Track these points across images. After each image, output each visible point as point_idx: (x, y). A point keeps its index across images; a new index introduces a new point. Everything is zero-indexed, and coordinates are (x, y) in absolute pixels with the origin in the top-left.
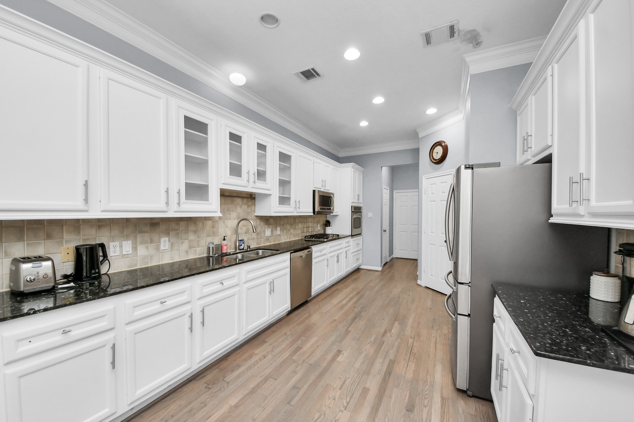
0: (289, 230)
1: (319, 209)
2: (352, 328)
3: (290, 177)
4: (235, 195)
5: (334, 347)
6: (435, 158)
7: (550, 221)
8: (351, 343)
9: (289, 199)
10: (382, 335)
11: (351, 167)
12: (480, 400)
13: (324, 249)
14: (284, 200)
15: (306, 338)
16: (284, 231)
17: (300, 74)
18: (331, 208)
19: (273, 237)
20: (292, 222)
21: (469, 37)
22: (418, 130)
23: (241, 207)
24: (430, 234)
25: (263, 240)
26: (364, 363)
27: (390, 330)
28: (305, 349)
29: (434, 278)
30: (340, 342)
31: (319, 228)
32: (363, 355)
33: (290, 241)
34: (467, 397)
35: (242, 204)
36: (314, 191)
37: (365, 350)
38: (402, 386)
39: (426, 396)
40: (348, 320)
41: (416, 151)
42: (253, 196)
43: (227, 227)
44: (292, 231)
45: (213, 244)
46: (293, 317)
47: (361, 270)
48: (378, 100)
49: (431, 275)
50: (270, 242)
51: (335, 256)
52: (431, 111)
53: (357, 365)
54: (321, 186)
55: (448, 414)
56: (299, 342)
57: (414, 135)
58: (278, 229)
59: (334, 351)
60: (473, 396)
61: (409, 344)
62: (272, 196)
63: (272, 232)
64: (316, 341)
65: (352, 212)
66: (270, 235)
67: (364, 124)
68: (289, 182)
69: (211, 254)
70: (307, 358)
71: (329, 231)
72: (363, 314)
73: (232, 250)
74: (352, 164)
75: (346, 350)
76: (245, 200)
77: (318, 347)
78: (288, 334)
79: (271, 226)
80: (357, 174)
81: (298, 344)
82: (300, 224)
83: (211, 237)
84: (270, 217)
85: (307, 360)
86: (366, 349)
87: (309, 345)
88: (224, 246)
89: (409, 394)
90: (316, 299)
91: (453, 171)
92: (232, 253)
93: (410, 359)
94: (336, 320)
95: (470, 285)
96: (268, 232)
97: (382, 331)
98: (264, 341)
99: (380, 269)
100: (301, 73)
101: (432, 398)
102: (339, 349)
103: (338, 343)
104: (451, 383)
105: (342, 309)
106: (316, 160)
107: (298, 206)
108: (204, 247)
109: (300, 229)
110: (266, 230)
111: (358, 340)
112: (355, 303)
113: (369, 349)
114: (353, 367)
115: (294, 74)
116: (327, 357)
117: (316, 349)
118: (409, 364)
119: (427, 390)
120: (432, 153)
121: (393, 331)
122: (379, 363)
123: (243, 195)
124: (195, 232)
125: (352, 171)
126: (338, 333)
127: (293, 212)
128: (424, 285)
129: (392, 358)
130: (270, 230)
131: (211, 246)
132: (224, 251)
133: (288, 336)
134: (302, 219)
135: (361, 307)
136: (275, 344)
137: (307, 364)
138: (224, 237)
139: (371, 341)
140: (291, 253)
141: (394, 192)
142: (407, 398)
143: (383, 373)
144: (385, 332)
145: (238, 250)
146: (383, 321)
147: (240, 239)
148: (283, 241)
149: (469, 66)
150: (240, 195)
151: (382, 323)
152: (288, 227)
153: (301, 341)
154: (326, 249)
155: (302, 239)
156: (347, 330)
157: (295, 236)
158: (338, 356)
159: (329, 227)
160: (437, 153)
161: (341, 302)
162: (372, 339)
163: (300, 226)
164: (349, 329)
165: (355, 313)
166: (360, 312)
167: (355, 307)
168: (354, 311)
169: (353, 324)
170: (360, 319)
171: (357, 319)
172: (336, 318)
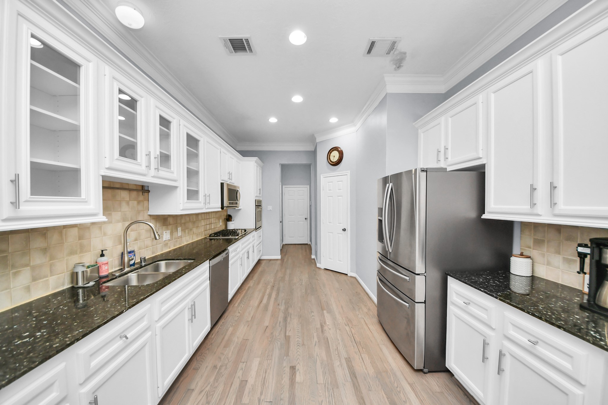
0: (191, 230)
1: (228, 204)
2: (289, 331)
3: (198, 167)
4: (118, 186)
5: (285, 364)
6: (332, 161)
7: (482, 217)
8: (298, 351)
9: (197, 192)
10: (321, 330)
11: (254, 162)
12: (434, 374)
13: (237, 248)
14: (192, 194)
15: (245, 363)
16: (185, 231)
17: (229, 41)
18: (237, 202)
19: (173, 240)
20: (195, 220)
21: (398, 58)
22: (315, 135)
23: (128, 203)
24: (328, 224)
25: (159, 246)
26: (326, 373)
27: (325, 323)
28: (251, 381)
29: (342, 263)
30: (287, 355)
31: (221, 224)
32: (318, 363)
33: (192, 242)
34: (424, 374)
35: (130, 200)
36: (222, 184)
37: (317, 356)
38: (373, 386)
39: (398, 389)
40: (280, 322)
41: (313, 154)
42: (146, 189)
43: (105, 234)
44: (195, 230)
45: (83, 266)
46: (214, 337)
47: (262, 261)
48: (297, 99)
49: (329, 259)
50: (170, 248)
51: (246, 253)
52: (334, 120)
53: (321, 379)
54: (227, 179)
55: (425, 401)
56: (239, 373)
57: (312, 139)
58: (179, 229)
59: (287, 370)
60: (429, 372)
61: (349, 333)
62: (178, 189)
63: (172, 234)
64: (260, 364)
65: (256, 206)
66: (169, 239)
67: (273, 120)
68: (197, 173)
69: (80, 284)
70: (261, 394)
71: (231, 226)
72: (291, 310)
73: (115, 268)
74: (255, 159)
75: (299, 363)
76: (134, 194)
77: (266, 372)
78: (218, 367)
79: (170, 227)
80: (258, 168)
81: (239, 377)
82: (202, 221)
83: (77, 254)
84: (169, 216)
85: (262, 397)
86: (317, 353)
87: (253, 373)
88: (103, 266)
89: (385, 394)
90: (232, 306)
91: (348, 173)
92: (117, 274)
93: (360, 351)
94: (267, 326)
95: (425, 275)
96: (166, 236)
97: (319, 326)
98: (189, 390)
99: (279, 257)
100: (229, 39)
101: (404, 389)
102: (291, 365)
103: (285, 357)
104: (404, 365)
105: (267, 310)
106: (223, 150)
107: (207, 201)
108: (64, 274)
109: (203, 227)
110: (164, 232)
111: (303, 345)
112: (276, 299)
113: (320, 353)
114: (317, 383)
115: (220, 38)
116: (283, 382)
117: (265, 376)
118: (362, 357)
119: (394, 381)
120: (330, 156)
121: (328, 323)
122: (338, 366)
123: (131, 187)
124: (45, 250)
125: (256, 165)
126: (279, 343)
127: (202, 209)
128: (323, 268)
129: (346, 356)
130: (169, 232)
131: (80, 270)
132: (103, 273)
133: (220, 369)
134: (206, 215)
135: (285, 303)
136: (207, 389)
137: (265, 403)
138: (102, 251)
139: (316, 342)
140: (210, 260)
141: (283, 186)
142: (386, 400)
143: (349, 379)
144: (322, 326)
145: (128, 267)
146: (312, 314)
147: (129, 250)
148: (185, 243)
149: (386, 85)
150: (127, 187)
151: (313, 316)
152: (190, 225)
153: (241, 371)
154: (239, 248)
155: (206, 238)
156: (285, 336)
157: (197, 235)
158: (295, 376)
159: (231, 222)
160: (334, 156)
161: (261, 302)
162: (316, 339)
163: (203, 223)
164: (287, 334)
165: (282, 312)
166: (286, 309)
167: (278, 305)
168: (280, 309)
169: (288, 326)
170: (291, 318)
171: (288, 318)
172: (266, 323)
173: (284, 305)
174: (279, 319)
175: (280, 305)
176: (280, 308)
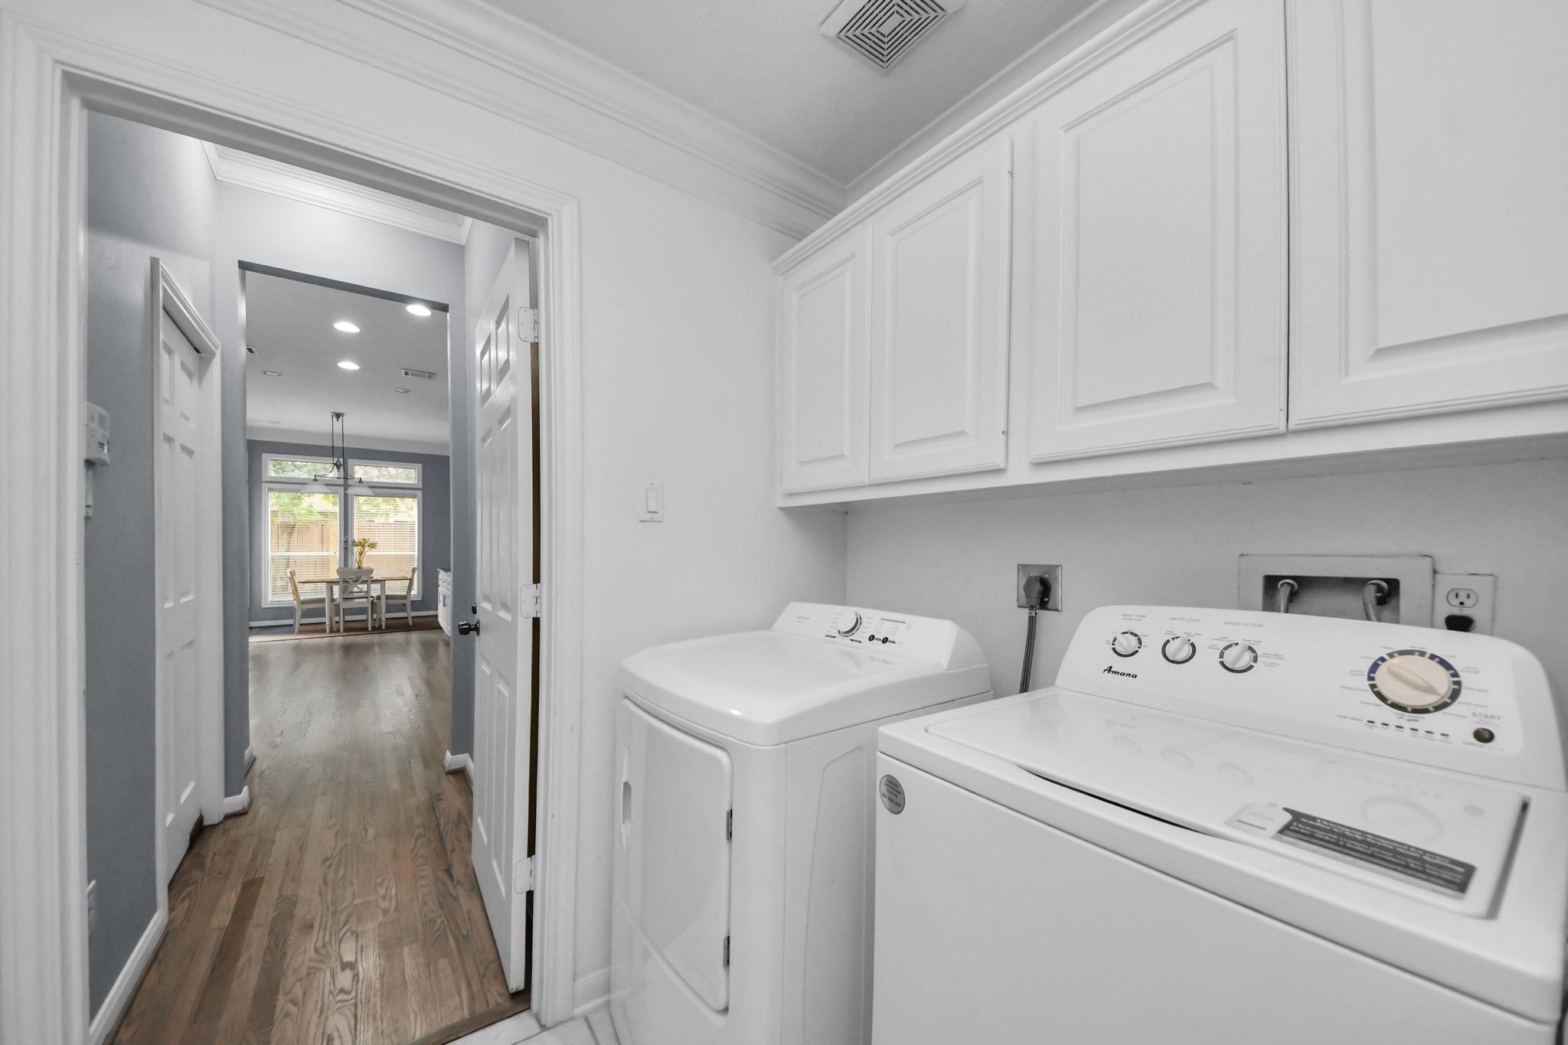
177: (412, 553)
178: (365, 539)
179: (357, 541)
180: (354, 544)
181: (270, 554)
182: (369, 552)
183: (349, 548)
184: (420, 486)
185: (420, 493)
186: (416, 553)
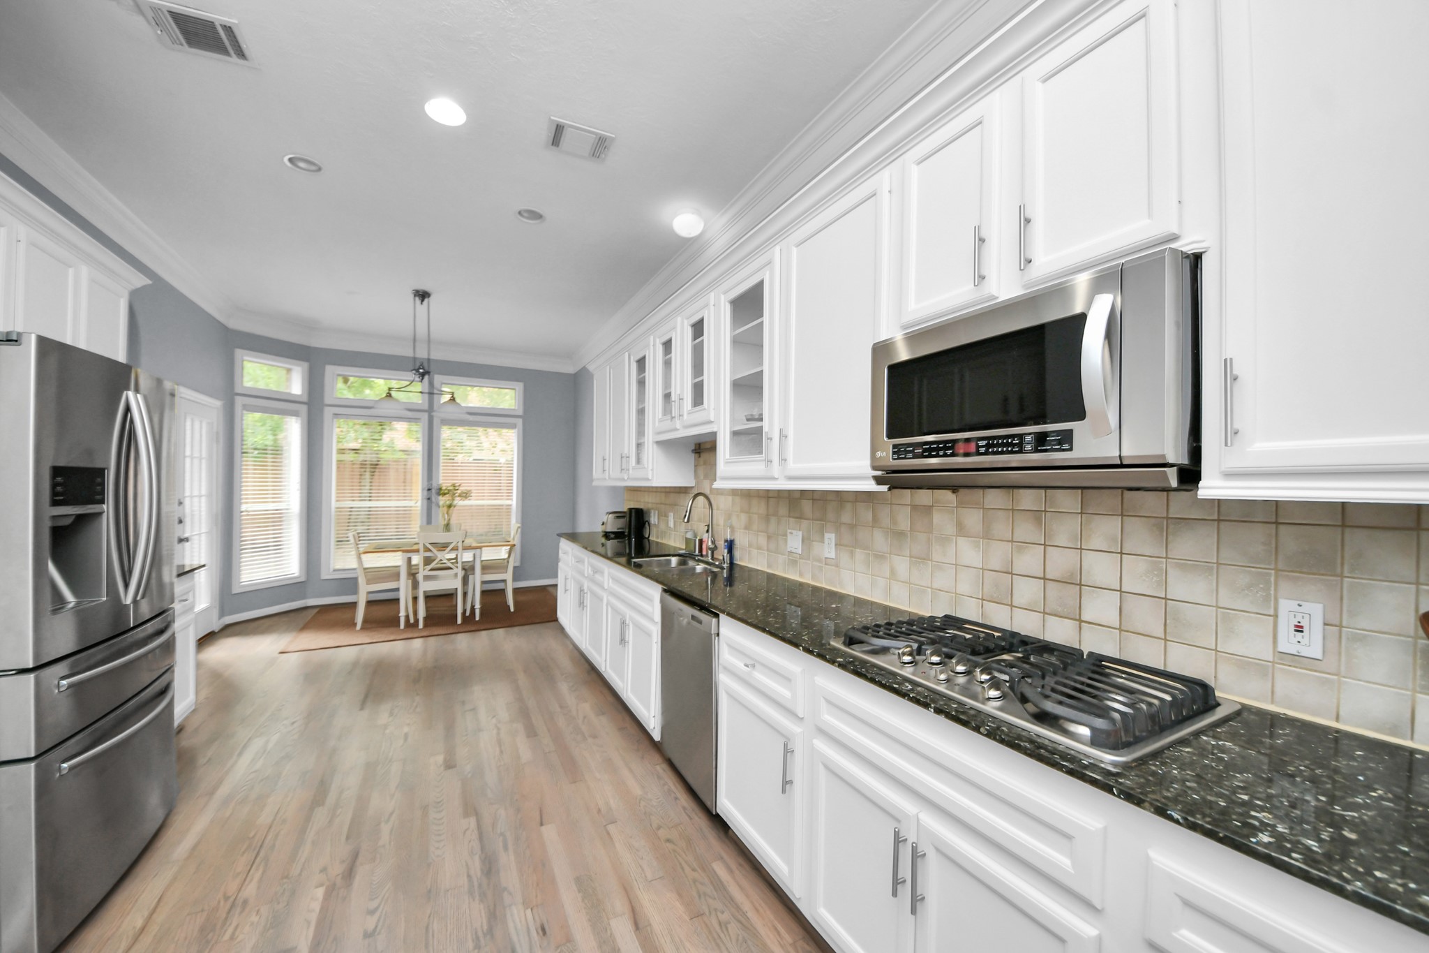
0: (881, 557)
2: (468, 829)
8: (439, 792)
10: (360, 859)
19: (810, 560)
27: (331, 891)
40: (506, 848)
50: (802, 576)
58: (830, 537)
61: (258, 875)
63: (807, 543)
66: (799, 553)
72: (477, 914)
94: (542, 824)
96: (795, 541)
105: (578, 880)
110: (789, 531)
111: (425, 809)
113: (384, 801)
130: (800, 534)
139: (386, 822)
144: (349, 874)
156: (477, 814)
164: (473, 820)
165: (510, 894)
166: (495, 916)
167: (543, 929)
168: (526, 904)
169: (476, 845)
170: (469, 876)
171: (479, 874)
172: (550, 833)
173: (515, 938)
174: (512, 858)
175: (534, 933)
176: (529, 911)
177: (508, 502)
178: (454, 485)
179: (444, 488)
180: (440, 492)
181: (334, 504)
182: (458, 502)
183: (433, 499)
184: (520, 412)
185: (519, 422)
186: (514, 502)
